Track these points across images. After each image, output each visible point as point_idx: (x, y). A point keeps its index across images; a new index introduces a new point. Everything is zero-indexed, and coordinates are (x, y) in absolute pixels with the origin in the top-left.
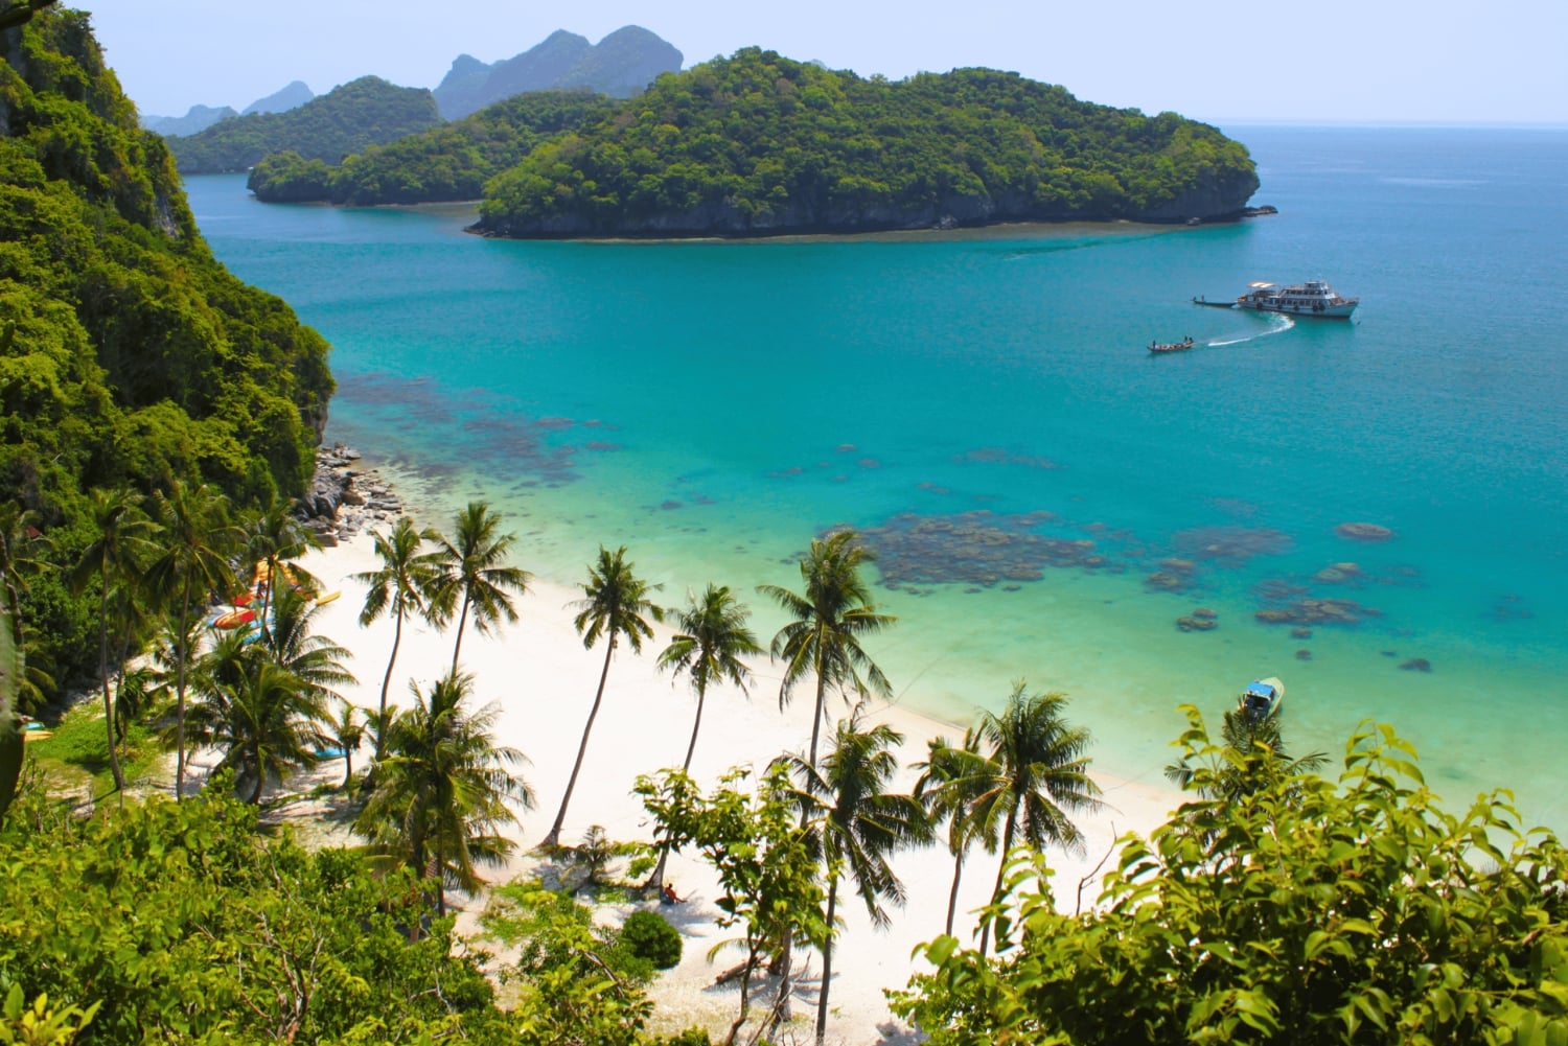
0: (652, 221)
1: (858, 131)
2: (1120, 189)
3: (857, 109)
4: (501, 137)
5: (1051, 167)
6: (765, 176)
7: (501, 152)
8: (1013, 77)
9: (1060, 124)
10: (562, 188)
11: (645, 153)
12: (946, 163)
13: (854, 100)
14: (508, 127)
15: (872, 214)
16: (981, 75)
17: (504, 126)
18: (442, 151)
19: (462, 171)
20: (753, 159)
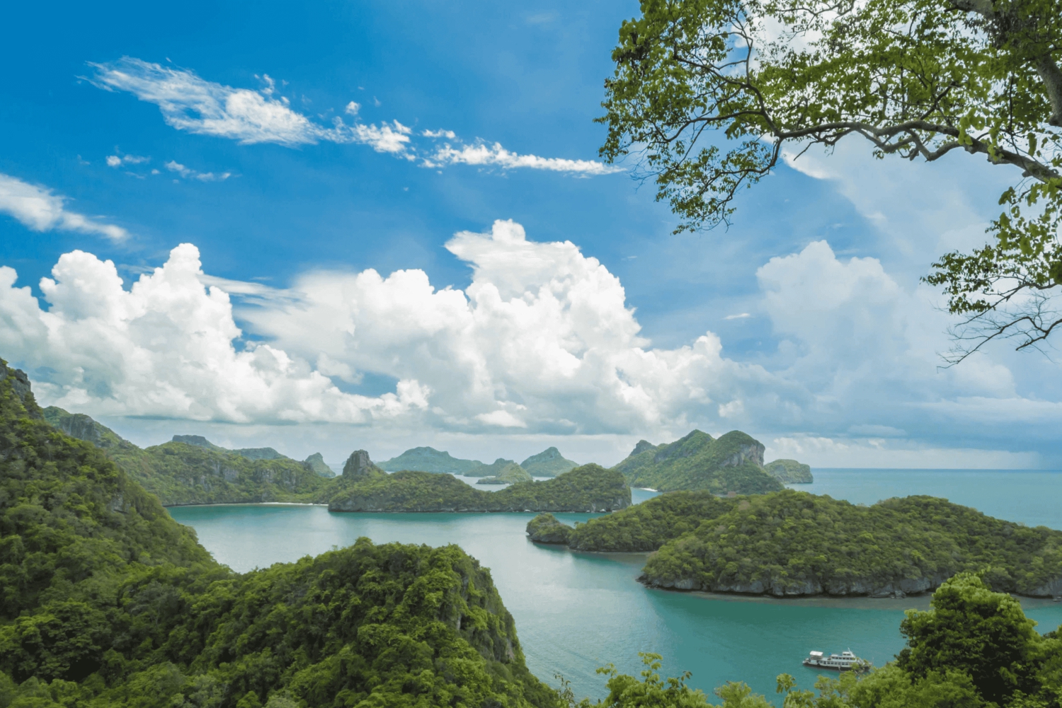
0: (732, 587)
1: (847, 541)
2: (1010, 577)
3: (848, 526)
4: (658, 518)
5: (965, 562)
6: (793, 567)
7: (657, 526)
8: (943, 503)
9: (972, 532)
10: (685, 565)
11: (730, 550)
12: (898, 560)
13: (846, 521)
14: (662, 512)
15: (854, 589)
16: (924, 501)
17: (660, 512)
18: (626, 525)
19: (636, 536)
20: (788, 555)
